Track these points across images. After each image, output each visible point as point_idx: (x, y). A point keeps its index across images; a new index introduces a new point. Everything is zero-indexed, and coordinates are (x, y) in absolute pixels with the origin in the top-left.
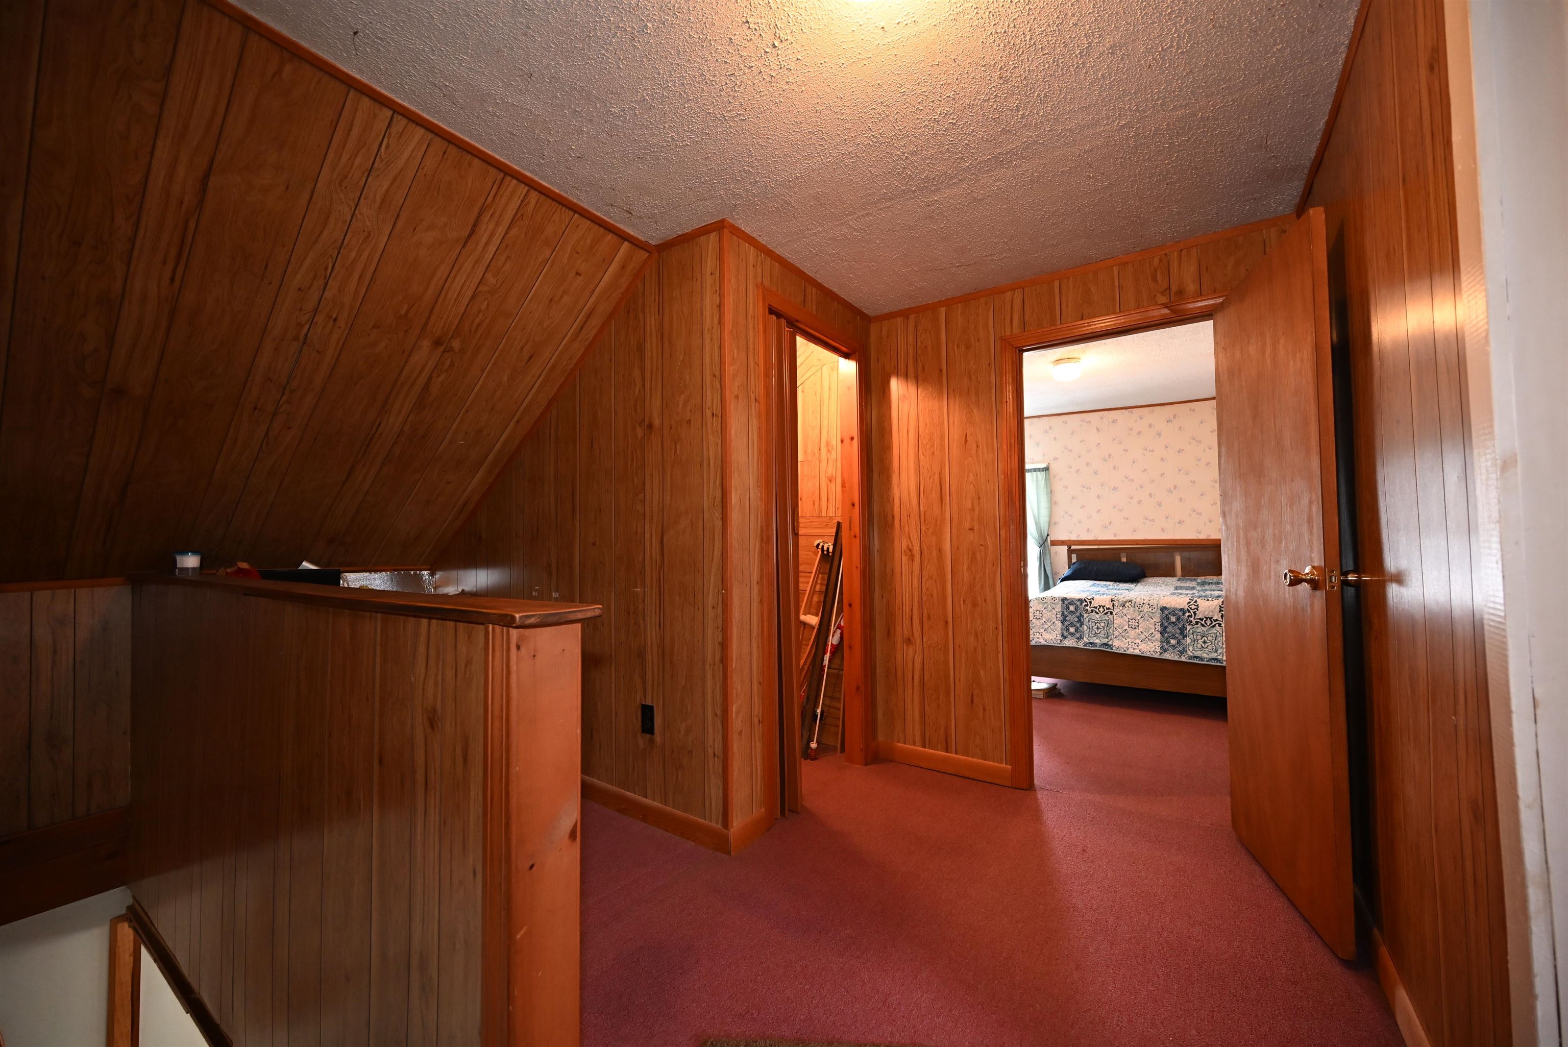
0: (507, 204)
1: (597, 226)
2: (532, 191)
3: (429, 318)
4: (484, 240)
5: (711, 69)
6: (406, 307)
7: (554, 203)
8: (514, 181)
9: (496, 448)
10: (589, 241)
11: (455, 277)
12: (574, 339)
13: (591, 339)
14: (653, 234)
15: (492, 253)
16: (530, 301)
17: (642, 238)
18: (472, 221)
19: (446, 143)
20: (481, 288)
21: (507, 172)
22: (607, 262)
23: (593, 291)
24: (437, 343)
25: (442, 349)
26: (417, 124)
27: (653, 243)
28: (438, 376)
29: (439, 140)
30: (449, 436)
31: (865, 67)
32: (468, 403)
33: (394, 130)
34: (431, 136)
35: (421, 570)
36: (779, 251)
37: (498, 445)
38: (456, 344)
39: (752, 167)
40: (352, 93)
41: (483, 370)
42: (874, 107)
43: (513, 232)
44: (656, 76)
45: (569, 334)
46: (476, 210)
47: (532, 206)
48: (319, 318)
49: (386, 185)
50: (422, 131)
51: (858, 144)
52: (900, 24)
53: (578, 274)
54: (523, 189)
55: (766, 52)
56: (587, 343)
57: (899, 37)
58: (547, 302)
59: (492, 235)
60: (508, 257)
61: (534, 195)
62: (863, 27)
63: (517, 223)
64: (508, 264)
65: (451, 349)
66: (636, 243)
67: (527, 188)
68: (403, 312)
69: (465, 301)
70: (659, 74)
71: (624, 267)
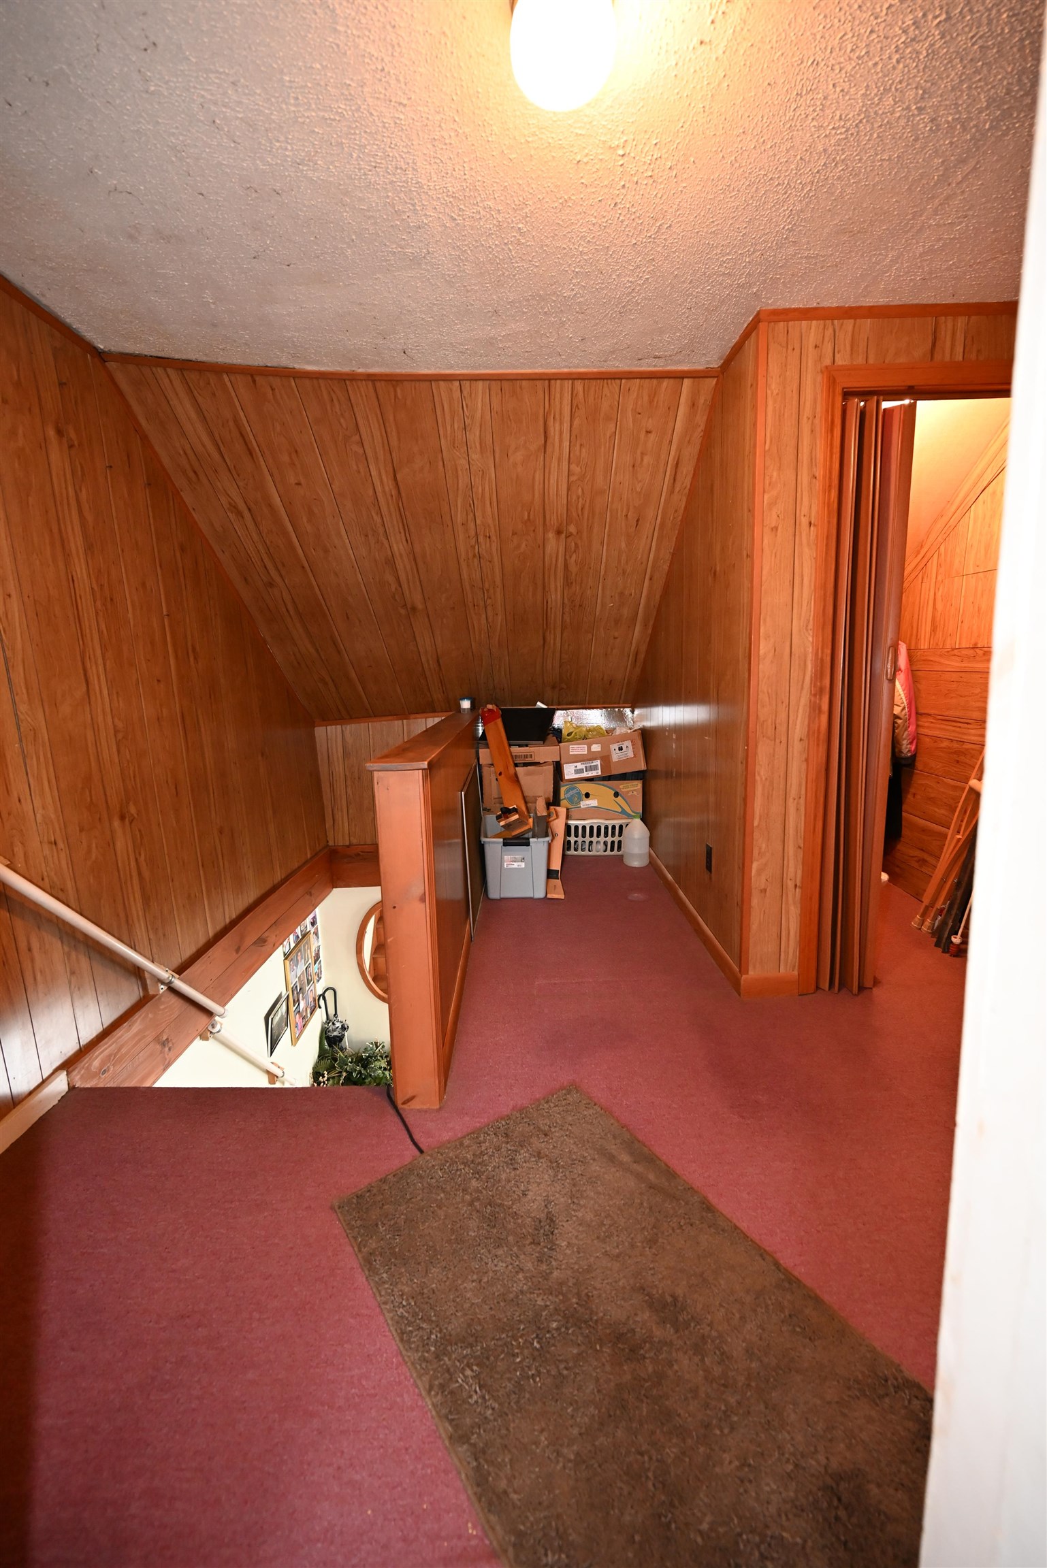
0: (561, 403)
1: (647, 381)
2: (576, 381)
3: (545, 516)
4: (557, 440)
5: (595, 214)
6: (526, 514)
7: (599, 381)
8: (558, 381)
9: (641, 606)
10: (646, 398)
11: (549, 478)
12: (671, 492)
13: (688, 487)
14: (711, 358)
15: (568, 448)
16: (616, 474)
17: (701, 368)
18: (542, 430)
19: (499, 382)
20: (572, 479)
21: (549, 379)
22: (673, 408)
23: (671, 442)
24: (559, 532)
25: (563, 536)
26: (476, 380)
27: (715, 365)
28: (570, 557)
29: (494, 382)
30: (599, 601)
31: (731, 88)
32: (602, 573)
33: (465, 393)
34: (488, 382)
35: (624, 707)
36: (868, 301)
37: (643, 601)
38: (572, 529)
39: (728, 254)
40: (433, 383)
41: (602, 543)
42: (793, 106)
43: (576, 422)
44: (565, 251)
45: (665, 489)
46: (541, 423)
47: (581, 394)
48: (481, 539)
49: (478, 433)
50: (480, 383)
51: (825, 150)
52: (717, 21)
53: (648, 432)
54: (568, 384)
55: (622, 165)
56: (687, 491)
57: (732, 30)
58: (631, 469)
59: (561, 433)
60: (581, 445)
61: (579, 385)
62: (680, 64)
63: (576, 414)
64: (584, 450)
65: (571, 534)
66: (695, 375)
67: (570, 382)
68: (526, 517)
69: (564, 492)
70: (565, 249)
71: (693, 405)
